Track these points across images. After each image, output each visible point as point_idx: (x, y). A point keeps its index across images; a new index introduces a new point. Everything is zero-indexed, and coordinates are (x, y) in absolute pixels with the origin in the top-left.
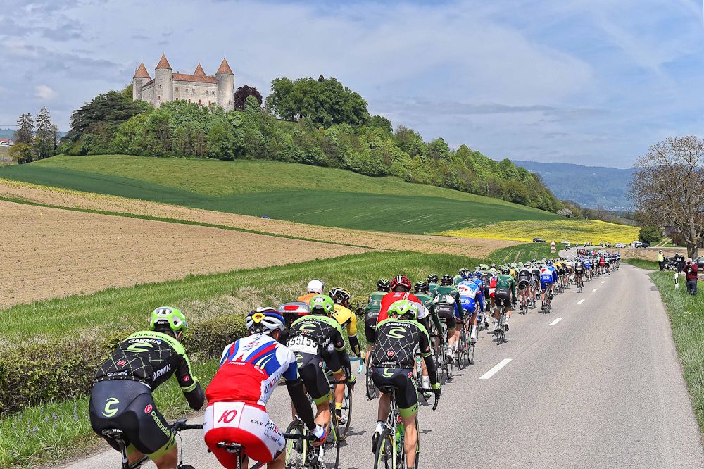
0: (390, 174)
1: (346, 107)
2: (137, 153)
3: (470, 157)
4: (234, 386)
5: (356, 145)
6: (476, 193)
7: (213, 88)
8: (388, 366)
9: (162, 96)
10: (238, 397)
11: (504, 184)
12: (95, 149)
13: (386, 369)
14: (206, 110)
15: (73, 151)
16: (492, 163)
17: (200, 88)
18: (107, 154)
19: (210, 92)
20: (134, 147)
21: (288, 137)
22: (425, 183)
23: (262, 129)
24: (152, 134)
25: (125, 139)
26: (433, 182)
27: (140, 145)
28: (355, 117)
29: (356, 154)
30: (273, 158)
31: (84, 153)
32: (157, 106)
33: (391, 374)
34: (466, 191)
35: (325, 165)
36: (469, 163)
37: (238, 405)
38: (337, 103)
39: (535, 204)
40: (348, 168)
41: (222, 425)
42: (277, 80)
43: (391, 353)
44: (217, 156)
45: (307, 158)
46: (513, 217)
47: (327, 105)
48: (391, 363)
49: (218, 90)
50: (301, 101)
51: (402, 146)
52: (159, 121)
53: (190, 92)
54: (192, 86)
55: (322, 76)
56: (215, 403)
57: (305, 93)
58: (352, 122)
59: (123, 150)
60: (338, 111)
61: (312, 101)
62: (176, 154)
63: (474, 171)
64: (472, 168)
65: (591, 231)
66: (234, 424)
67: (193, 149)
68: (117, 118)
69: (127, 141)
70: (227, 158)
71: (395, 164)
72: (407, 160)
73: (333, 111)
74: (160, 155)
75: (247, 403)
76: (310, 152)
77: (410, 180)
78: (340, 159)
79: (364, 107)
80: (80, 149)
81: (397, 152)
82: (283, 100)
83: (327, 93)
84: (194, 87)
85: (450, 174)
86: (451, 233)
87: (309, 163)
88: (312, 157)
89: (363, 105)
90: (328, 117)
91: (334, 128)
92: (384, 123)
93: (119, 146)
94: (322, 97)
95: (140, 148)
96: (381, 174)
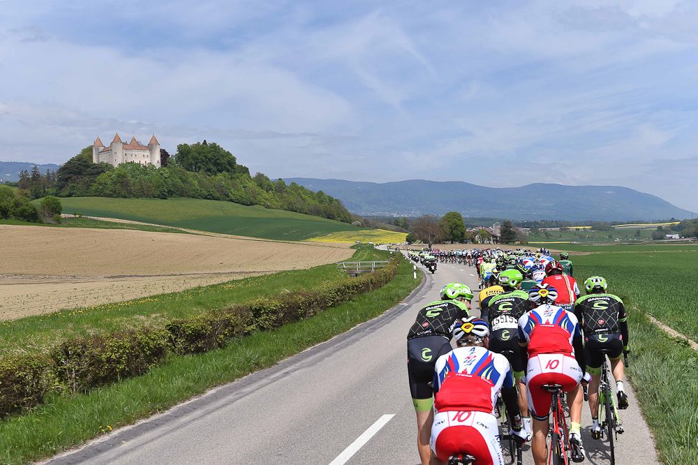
0: (256, 204)
1: (224, 161)
2: (110, 196)
3: (300, 191)
4: (554, 342)
5: (234, 186)
6: (306, 213)
7: (147, 153)
8: (601, 333)
9: (118, 159)
10: (558, 350)
11: (321, 207)
12: (78, 193)
13: (600, 336)
14: (145, 167)
15: (61, 194)
16: (311, 193)
17: (140, 153)
18: (87, 196)
19: (146, 156)
20: (108, 192)
21: (196, 182)
22: (277, 208)
23: (181, 178)
24: (119, 184)
25: (101, 187)
26: (282, 207)
27: (112, 191)
28: (229, 168)
29: (236, 192)
30: (189, 196)
31: (70, 195)
32: (116, 166)
33: (606, 339)
34: (300, 212)
35: (218, 199)
36: (299, 194)
37: (559, 356)
38: (218, 159)
39: (339, 219)
40: (231, 201)
41: (548, 370)
42: (181, 145)
43: (601, 322)
44: (159, 197)
45: (208, 195)
46: (338, 229)
47: (213, 161)
48: (604, 330)
49: (151, 154)
50: (197, 159)
51: (260, 185)
52: (122, 176)
53: (134, 156)
54: (134, 152)
55: (205, 141)
56: (539, 355)
57: (199, 153)
58: (228, 171)
59: (99, 194)
60: (219, 164)
61: (204, 158)
62: (134, 196)
63: (303, 199)
64: (301, 197)
65: (378, 236)
66: (558, 370)
67: (143, 193)
68: (92, 174)
69: (102, 189)
70: (164, 198)
71: (259, 197)
72: (265, 194)
73: (216, 164)
74: (125, 197)
75: (565, 355)
76: (209, 192)
77: (268, 207)
78: (227, 196)
79: (235, 161)
80: (67, 193)
81: (258, 189)
82: (185, 158)
83: (212, 153)
84: (136, 153)
85: (291, 203)
86: (312, 240)
87: (208, 199)
88: (211, 195)
89: (234, 159)
90: (214, 169)
91: (220, 176)
92: (245, 170)
93: (96, 191)
94: (210, 156)
95: (111, 193)
96: (252, 204)
